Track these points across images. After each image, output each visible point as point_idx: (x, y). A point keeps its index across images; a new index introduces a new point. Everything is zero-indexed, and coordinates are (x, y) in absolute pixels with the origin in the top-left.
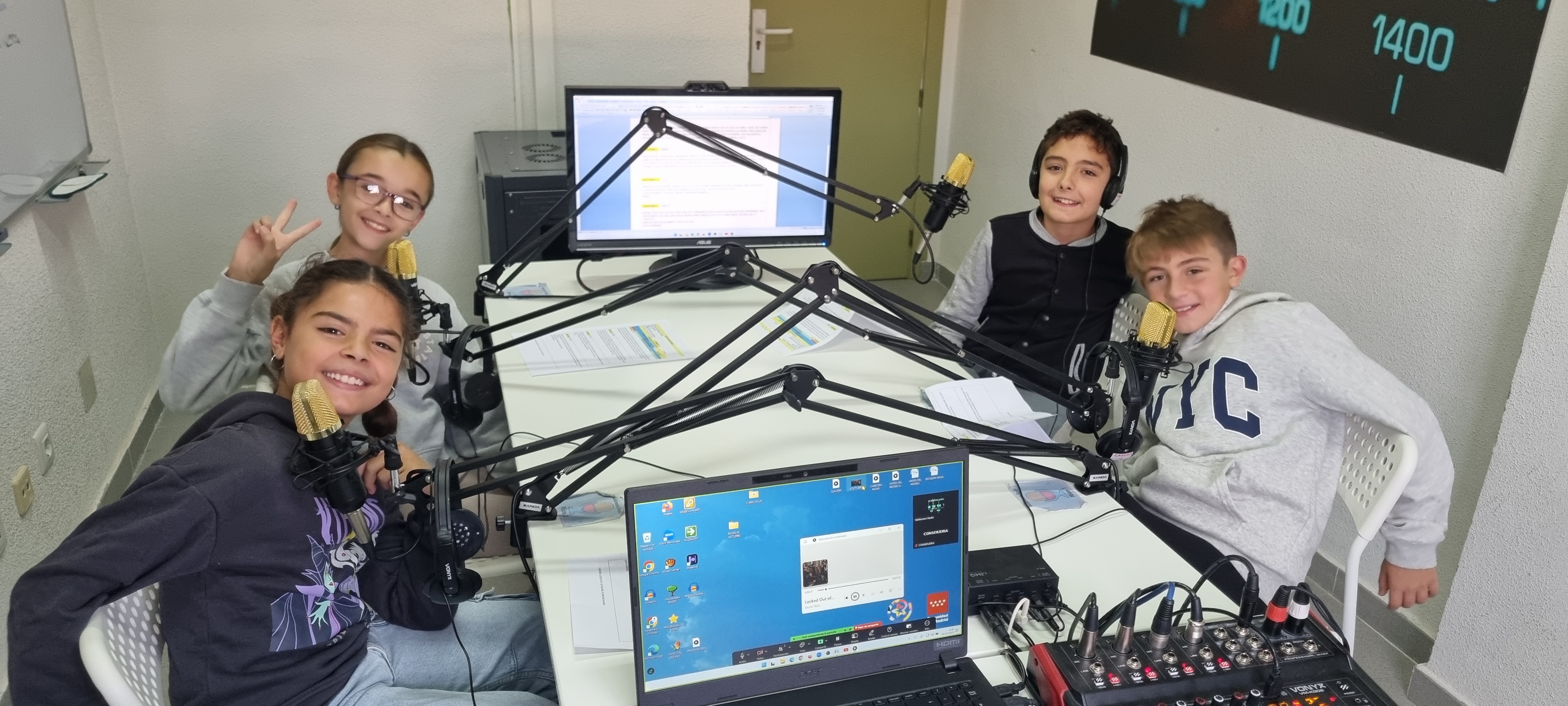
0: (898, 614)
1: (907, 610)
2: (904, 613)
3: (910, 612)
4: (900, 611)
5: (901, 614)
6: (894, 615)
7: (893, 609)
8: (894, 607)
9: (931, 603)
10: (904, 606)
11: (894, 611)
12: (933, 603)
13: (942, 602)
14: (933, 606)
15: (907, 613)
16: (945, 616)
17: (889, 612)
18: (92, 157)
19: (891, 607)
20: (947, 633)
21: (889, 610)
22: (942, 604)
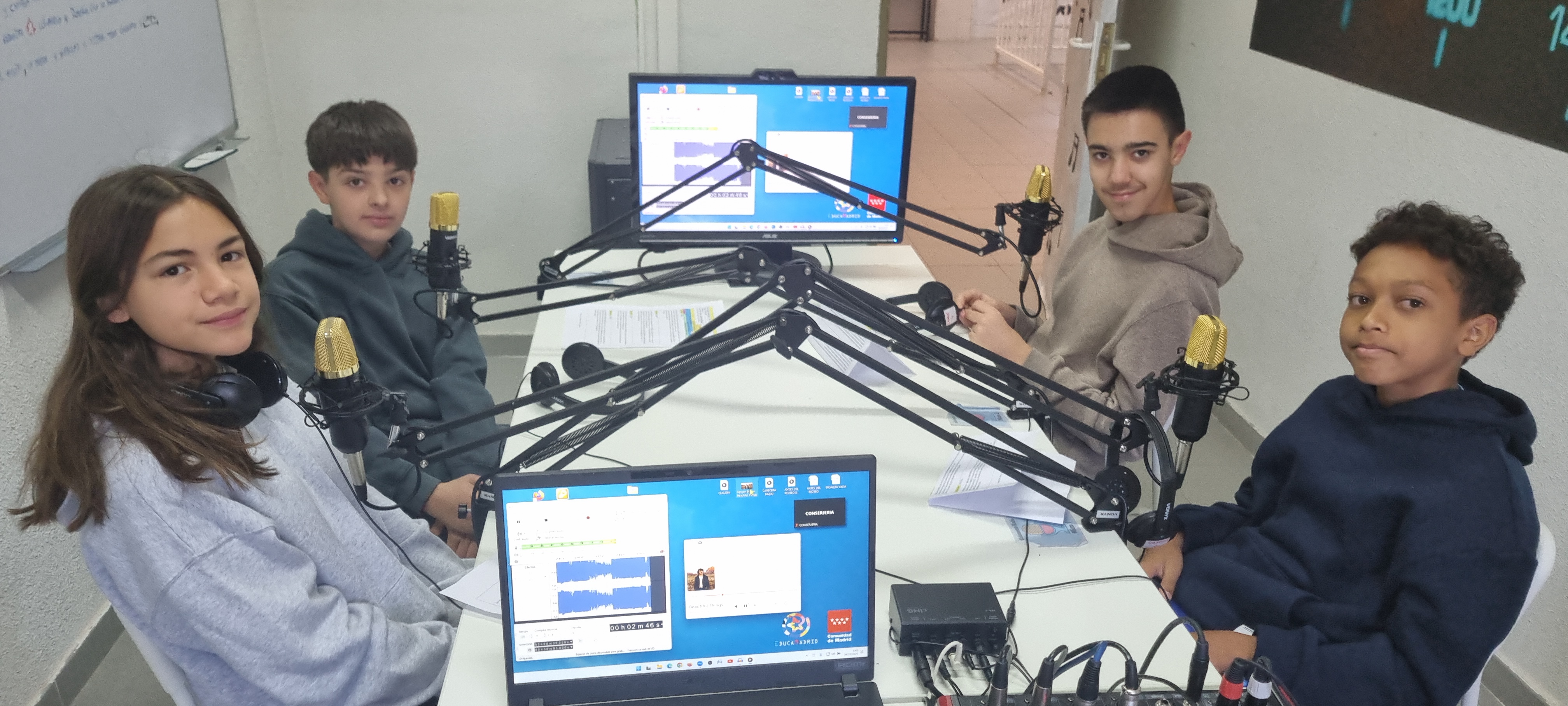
0: (794, 629)
1: (805, 625)
2: (801, 628)
3: (808, 628)
4: (796, 625)
5: (797, 628)
6: (790, 629)
7: (787, 623)
8: (790, 621)
9: (832, 620)
10: (801, 621)
11: (789, 625)
12: (835, 621)
13: (845, 620)
14: (835, 623)
15: (805, 628)
16: (848, 635)
17: (784, 626)
19: (786, 620)
20: (851, 654)
21: (784, 623)
22: (844, 623)
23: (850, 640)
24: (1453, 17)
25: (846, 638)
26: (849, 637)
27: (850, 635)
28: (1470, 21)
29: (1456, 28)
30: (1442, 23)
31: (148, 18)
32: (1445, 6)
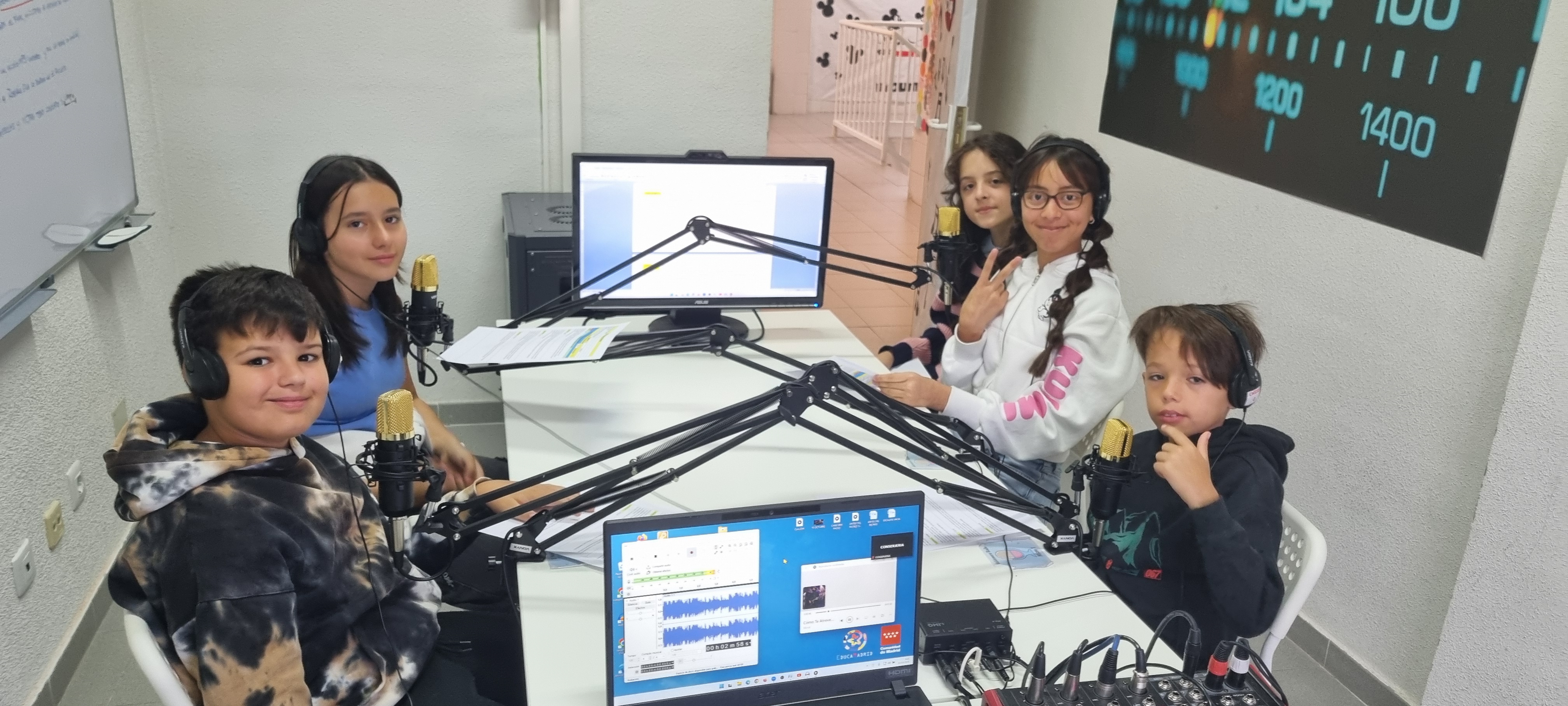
0: (853, 644)
1: (862, 640)
2: (859, 642)
3: (865, 643)
4: (855, 641)
5: (856, 643)
6: (849, 644)
7: (849, 638)
8: (850, 637)
9: (885, 634)
10: (859, 637)
11: (850, 641)
12: (887, 635)
13: (895, 634)
14: (887, 637)
15: (862, 642)
17: (845, 642)
18: (138, 210)
19: (846, 637)
20: (899, 663)
21: (845, 639)
22: (895, 636)
23: (899, 650)
24: (1279, 110)
25: (895, 649)
26: (898, 648)
27: (899, 646)
28: (1294, 114)
29: (1281, 119)
30: (1271, 114)
31: (69, 96)
32: (1271, 100)
